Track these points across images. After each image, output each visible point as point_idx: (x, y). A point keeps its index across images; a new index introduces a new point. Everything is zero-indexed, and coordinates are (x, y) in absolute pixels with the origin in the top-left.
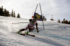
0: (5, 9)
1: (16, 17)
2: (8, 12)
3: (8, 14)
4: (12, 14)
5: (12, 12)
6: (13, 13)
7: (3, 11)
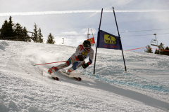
0: (18, 24)
1: (45, 42)
2: (25, 31)
3: (26, 35)
4: (36, 35)
5: (35, 30)
6: (36, 32)
7: (14, 28)
